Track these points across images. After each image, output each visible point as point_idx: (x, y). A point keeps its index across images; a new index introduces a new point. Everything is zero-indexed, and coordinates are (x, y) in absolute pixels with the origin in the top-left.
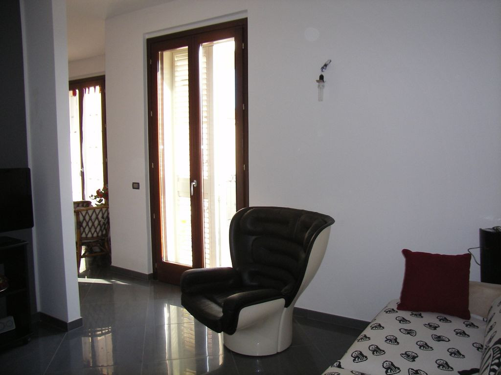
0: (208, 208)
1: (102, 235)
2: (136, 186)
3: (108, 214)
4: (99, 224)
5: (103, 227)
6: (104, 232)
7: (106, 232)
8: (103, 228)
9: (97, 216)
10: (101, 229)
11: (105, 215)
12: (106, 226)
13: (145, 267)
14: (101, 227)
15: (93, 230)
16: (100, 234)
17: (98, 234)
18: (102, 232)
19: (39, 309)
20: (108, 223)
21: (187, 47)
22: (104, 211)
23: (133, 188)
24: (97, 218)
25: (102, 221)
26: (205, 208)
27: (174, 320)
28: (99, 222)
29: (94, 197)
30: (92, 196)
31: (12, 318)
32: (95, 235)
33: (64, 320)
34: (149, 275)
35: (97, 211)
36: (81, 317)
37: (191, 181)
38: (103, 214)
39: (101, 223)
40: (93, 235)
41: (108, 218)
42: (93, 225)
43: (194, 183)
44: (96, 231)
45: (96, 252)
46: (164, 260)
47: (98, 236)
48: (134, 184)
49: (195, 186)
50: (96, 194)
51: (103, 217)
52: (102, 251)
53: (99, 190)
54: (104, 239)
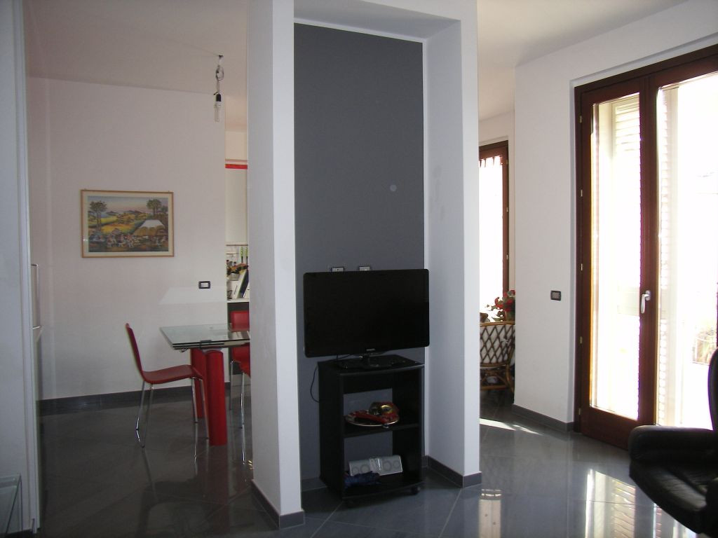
0: (665, 334)
1: (503, 361)
2: (556, 295)
3: (513, 332)
4: (500, 346)
5: (505, 349)
6: (506, 358)
7: (509, 357)
8: (504, 352)
9: (499, 334)
10: (502, 353)
11: (509, 334)
12: (509, 350)
13: (563, 412)
14: (502, 350)
15: (491, 354)
16: (500, 360)
17: (497, 359)
18: (503, 357)
19: (427, 451)
20: (513, 345)
21: (638, 93)
22: (507, 328)
23: (552, 299)
24: (498, 337)
25: (505, 341)
26: (662, 333)
27: (600, 497)
28: (501, 343)
29: (490, 308)
30: (488, 306)
31: (399, 458)
32: (494, 360)
33: (459, 472)
34: (569, 424)
35: (499, 328)
36: (480, 472)
37: (642, 292)
38: (506, 333)
39: (503, 345)
40: (491, 360)
41: (513, 338)
42: (492, 346)
43: (646, 295)
44: (495, 355)
45: (490, 384)
46: (593, 405)
47: (497, 362)
48: (554, 293)
49: (648, 299)
50: (494, 304)
51: (505, 337)
52: (500, 382)
53: (498, 298)
54: (504, 368)
